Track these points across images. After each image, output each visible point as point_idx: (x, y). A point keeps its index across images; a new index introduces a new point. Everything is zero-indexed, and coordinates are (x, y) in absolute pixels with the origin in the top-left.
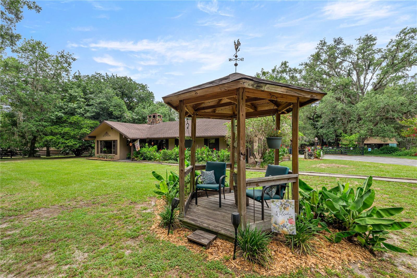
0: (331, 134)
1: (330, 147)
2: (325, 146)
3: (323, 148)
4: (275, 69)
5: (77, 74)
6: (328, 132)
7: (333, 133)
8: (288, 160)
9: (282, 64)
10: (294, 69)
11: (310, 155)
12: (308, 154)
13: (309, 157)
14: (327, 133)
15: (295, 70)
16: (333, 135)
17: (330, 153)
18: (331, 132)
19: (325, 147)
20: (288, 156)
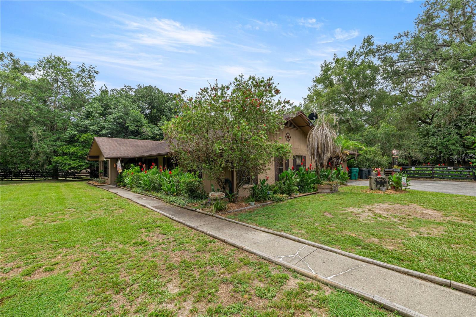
0: (453, 144)
1: (449, 166)
2: (438, 166)
3: (435, 169)
4: (353, 51)
5: (104, 89)
6: (448, 141)
7: (457, 143)
8: (328, 191)
9: (364, 43)
10: (385, 46)
11: (381, 183)
12: (376, 181)
13: (378, 186)
14: (445, 143)
15: (388, 48)
16: (457, 145)
17: (448, 178)
18: (453, 141)
19: (439, 168)
20: (330, 184)
